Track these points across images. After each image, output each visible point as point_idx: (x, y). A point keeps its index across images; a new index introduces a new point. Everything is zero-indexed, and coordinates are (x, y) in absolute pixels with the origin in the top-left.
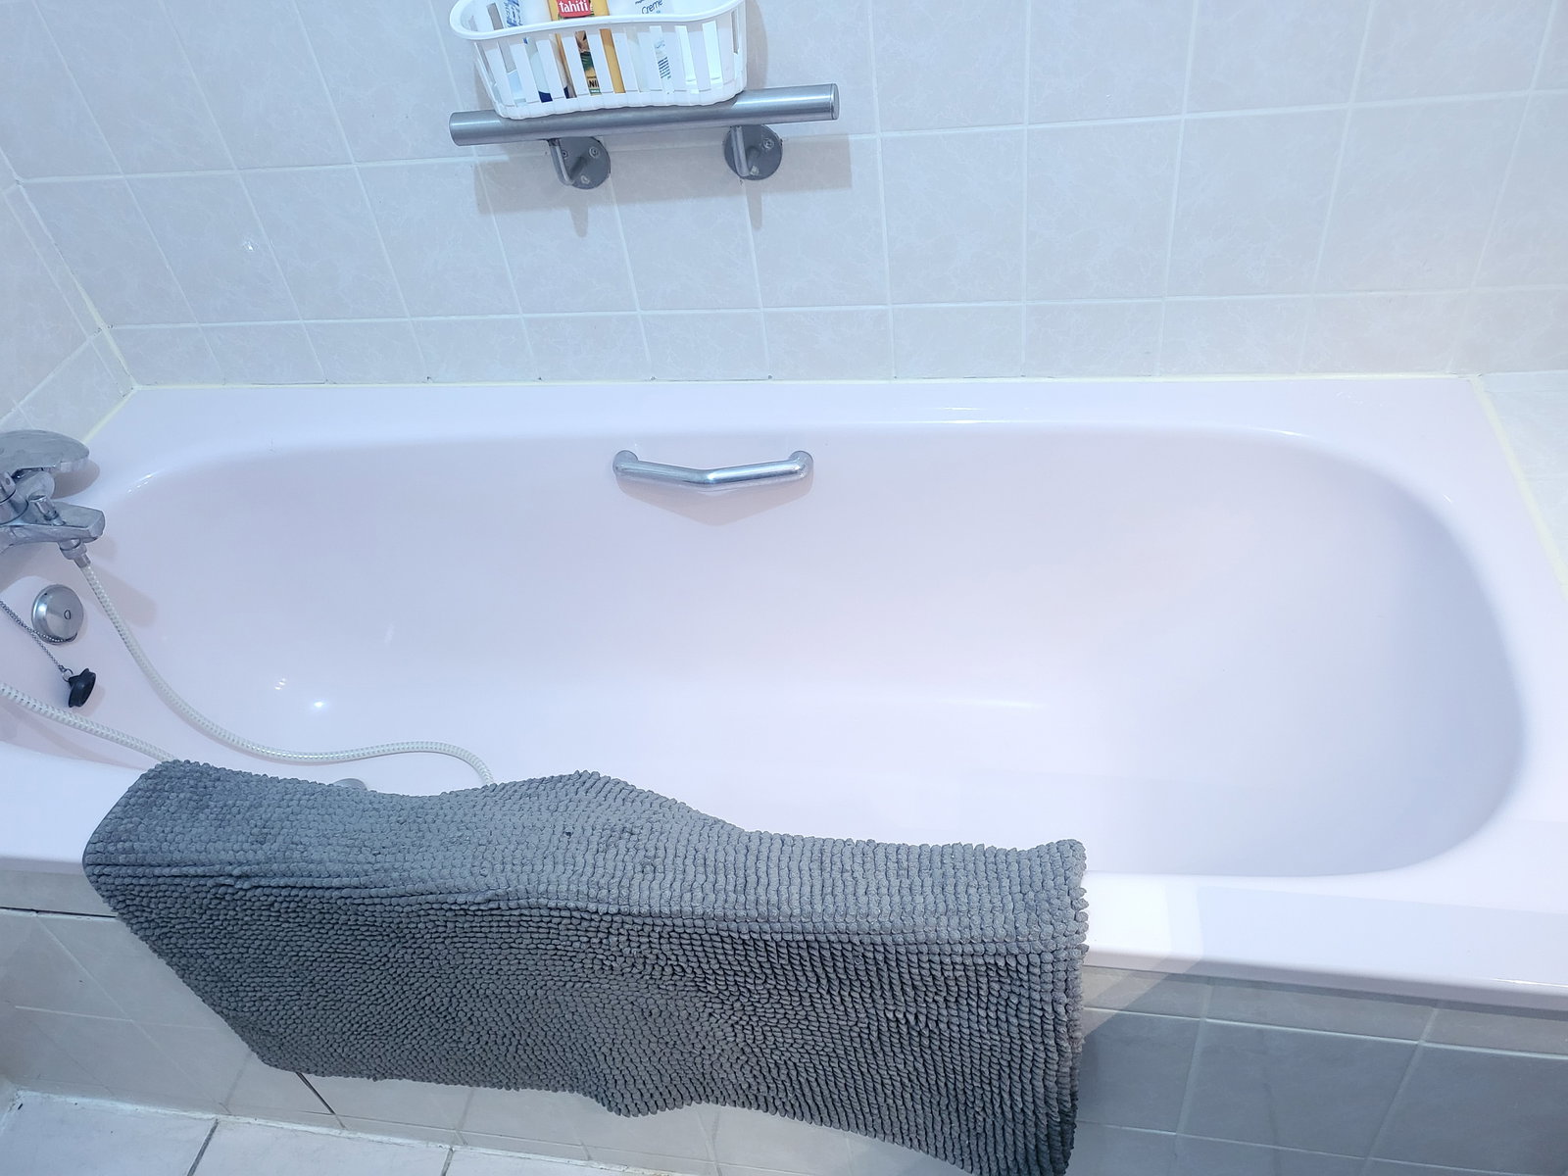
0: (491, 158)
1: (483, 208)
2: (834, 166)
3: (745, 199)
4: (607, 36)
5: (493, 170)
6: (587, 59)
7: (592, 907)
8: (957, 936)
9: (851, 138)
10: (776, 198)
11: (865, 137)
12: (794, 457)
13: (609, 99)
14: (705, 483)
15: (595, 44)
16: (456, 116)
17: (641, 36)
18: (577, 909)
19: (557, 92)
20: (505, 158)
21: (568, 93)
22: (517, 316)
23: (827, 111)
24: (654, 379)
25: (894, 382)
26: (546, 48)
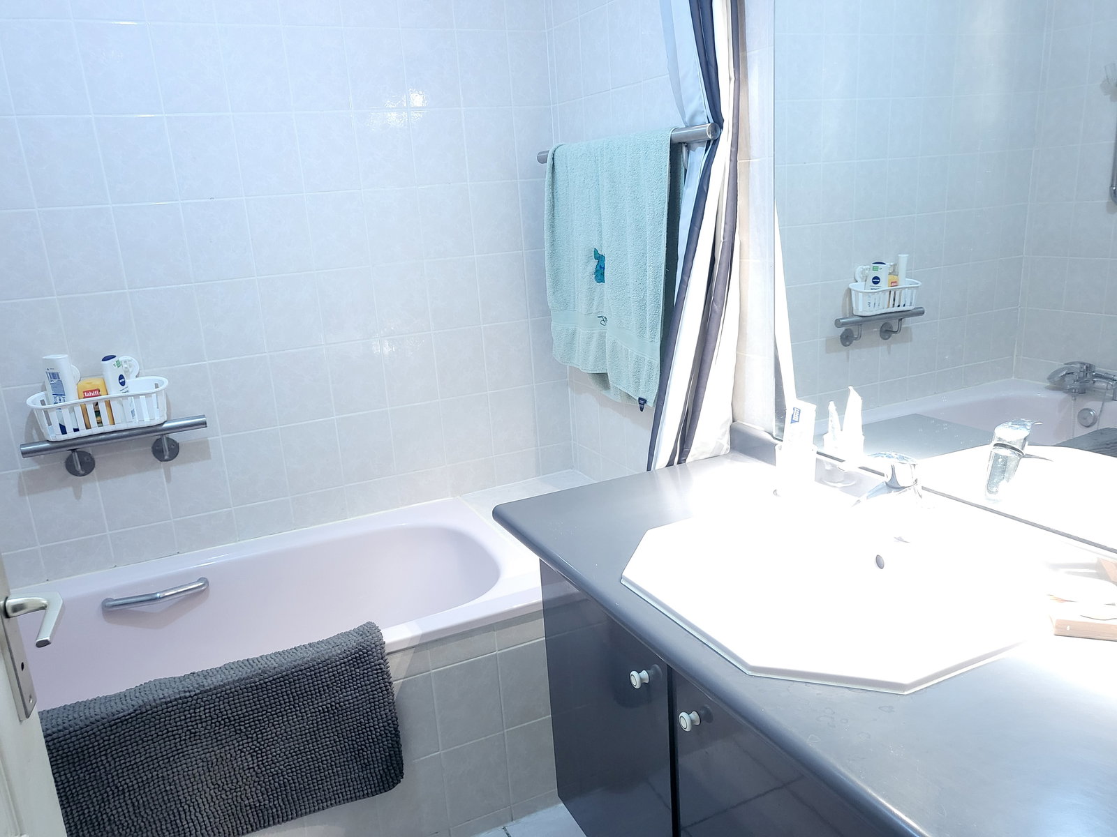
0: (30, 468)
1: (21, 493)
2: (202, 451)
3: (162, 470)
4: (108, 404)
5: (30, 474)
6: (98, 413)
7: (188, 694)
8: (339, 652)
9: (209, 439)
10: (177, 468)
11: (215, 438)
12: (200, 580)
13: (108, 427)
14: (156, 599)
15: (103, 408)
16: (23, 445)
17: (124, 402)
18: (180, 698)
19: (82, 426)
20: (38, 467)
21: (88, 427)
22: (37, 547)
23: (204, 424)
24: (116, 566)
25: (239, 542)
26: (78, 410)
